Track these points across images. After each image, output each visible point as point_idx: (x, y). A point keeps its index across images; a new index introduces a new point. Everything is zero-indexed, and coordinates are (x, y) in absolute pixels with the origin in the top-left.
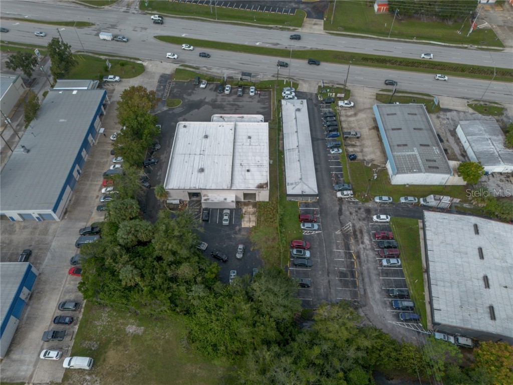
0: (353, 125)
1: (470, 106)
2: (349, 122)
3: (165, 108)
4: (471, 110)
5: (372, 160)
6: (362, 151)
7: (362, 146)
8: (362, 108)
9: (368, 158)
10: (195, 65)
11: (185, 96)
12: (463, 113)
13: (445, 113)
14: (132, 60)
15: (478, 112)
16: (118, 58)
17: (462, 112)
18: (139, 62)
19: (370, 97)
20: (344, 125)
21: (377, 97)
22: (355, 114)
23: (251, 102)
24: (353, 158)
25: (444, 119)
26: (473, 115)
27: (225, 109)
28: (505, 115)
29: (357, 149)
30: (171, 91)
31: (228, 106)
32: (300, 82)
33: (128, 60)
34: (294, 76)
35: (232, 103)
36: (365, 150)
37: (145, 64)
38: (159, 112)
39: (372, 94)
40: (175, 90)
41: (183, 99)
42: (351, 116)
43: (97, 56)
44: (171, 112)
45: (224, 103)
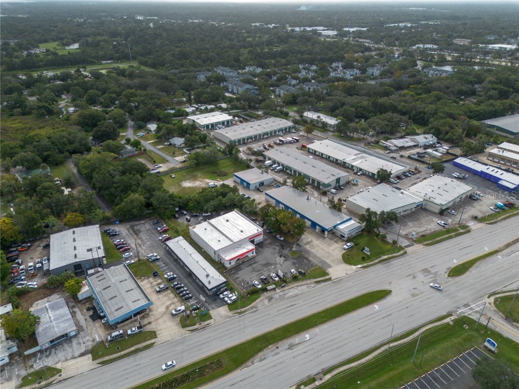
0: (165, 298)
1: (59, 371)
2: (169, 299)
3: (294, 249)
4: (59, 366)
5: (142, 281)
6: (151, 283)
7: (152, 287)
8: (164, 317)
9: (146, 281)
10: (323, 284)
11: (294, 261)
12: (68, 358)
13: (87, 348)
14: (365, 265)
15: (52, 368)
16: (376, 261)
17: (69, 360)
18: (359, 266)
19: (162, 331)
20: (172, 295)
21: (156, 334)
22: (167, 308)
23: (250, 278)
24: (155, 275)
25: (88, 341)
26: (57, 360)
27: (261, 266)
28: (20, 379)
29: (155, 283)
30: (307, 259)
31: (261, 268)
32: (230, 314)
33: (368, 264)
34: (240, 317)
35: (262, 272)
36: (149, 285)
37: (354, 267)
38: (294, 246)
39: (160, 336)
40: (306, 261)
41: (294, 259)
42: (171, 305)
43: (390, 256)
44: (288, 249)
45: (265, 269)
